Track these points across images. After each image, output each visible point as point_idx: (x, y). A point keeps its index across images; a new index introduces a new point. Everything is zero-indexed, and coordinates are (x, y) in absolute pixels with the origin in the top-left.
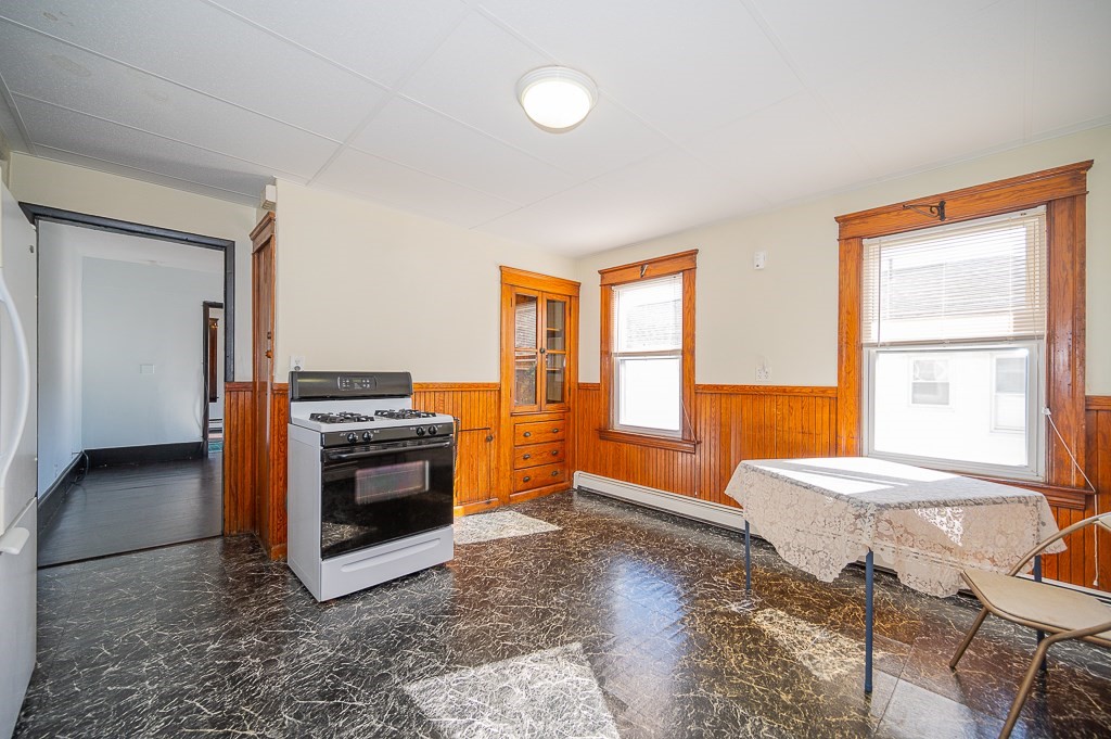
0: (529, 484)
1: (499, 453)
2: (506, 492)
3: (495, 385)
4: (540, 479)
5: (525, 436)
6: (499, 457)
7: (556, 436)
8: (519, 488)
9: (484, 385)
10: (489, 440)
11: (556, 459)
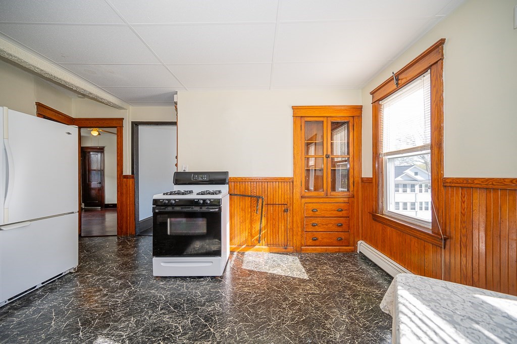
0: (317, 243)
1: (293, 219)
2: (298, 244)
3: (289, 179)
4: (325, 240)
5: (312, 211)
6: (293, 222)
7: (340, 214)
8: (308, 244)
9: (281, 179)
10: (286, 211)
11: (340, 229)
